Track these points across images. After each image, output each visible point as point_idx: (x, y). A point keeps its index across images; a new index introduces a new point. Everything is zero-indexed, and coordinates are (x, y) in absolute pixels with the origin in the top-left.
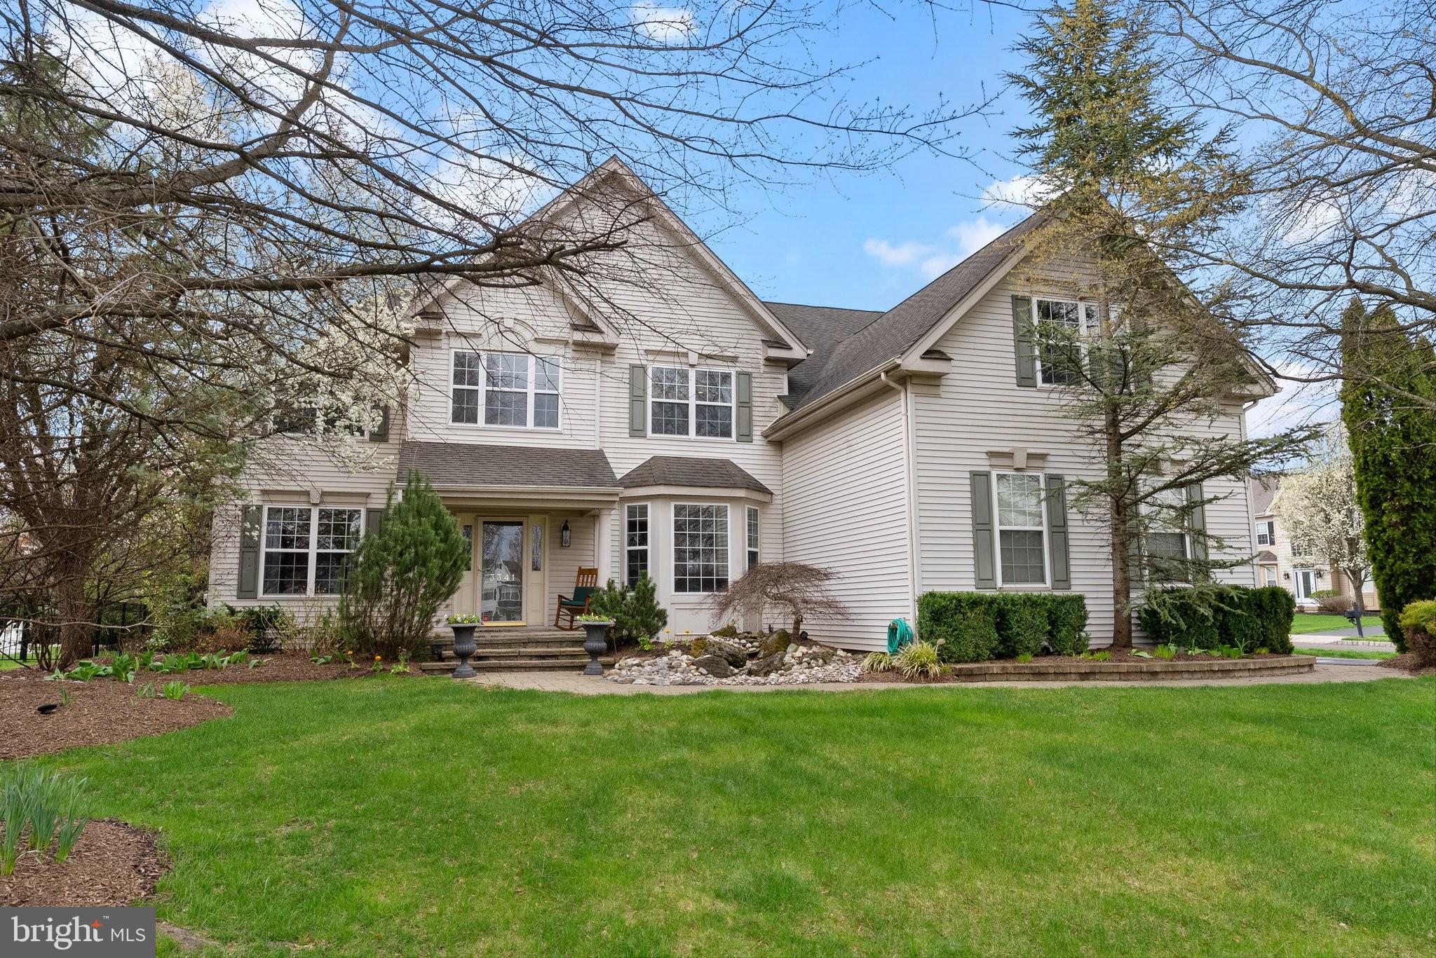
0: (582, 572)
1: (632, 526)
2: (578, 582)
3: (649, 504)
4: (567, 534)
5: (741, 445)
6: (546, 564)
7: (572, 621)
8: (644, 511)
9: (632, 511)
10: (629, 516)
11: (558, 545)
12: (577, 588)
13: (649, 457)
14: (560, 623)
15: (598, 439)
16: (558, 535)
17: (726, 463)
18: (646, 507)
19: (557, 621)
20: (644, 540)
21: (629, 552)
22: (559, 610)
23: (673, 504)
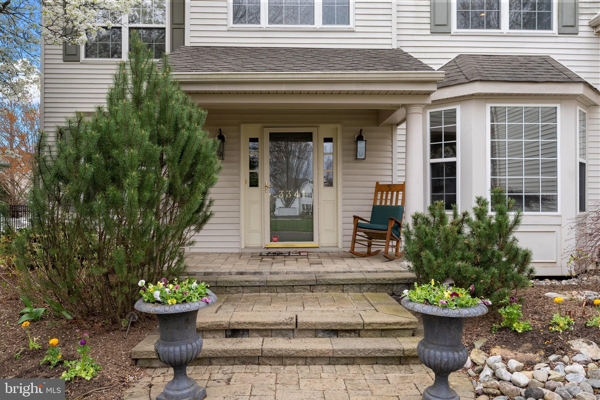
0: (380, 188)
1: (435, 136)
2: (375, 199)
3: (458, 108)
4: (361, 145)
5: (563, 39)
6: (339, 180)
7: (369, 246)
8: (451, 116)
9: (435, 119)
10: (432, 123)
11: (352, 158)
12: (375, 207)
13: (453, 56)
14: (356, 250)
15: (395, 38)
16: (352, 146)
17: (545, 60)
18: (454, 111)
19: (353, 247)
20: (452, 150)
21: (433, 165)
22: (355, 234)
23: (488, 106)
